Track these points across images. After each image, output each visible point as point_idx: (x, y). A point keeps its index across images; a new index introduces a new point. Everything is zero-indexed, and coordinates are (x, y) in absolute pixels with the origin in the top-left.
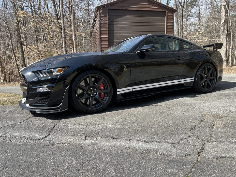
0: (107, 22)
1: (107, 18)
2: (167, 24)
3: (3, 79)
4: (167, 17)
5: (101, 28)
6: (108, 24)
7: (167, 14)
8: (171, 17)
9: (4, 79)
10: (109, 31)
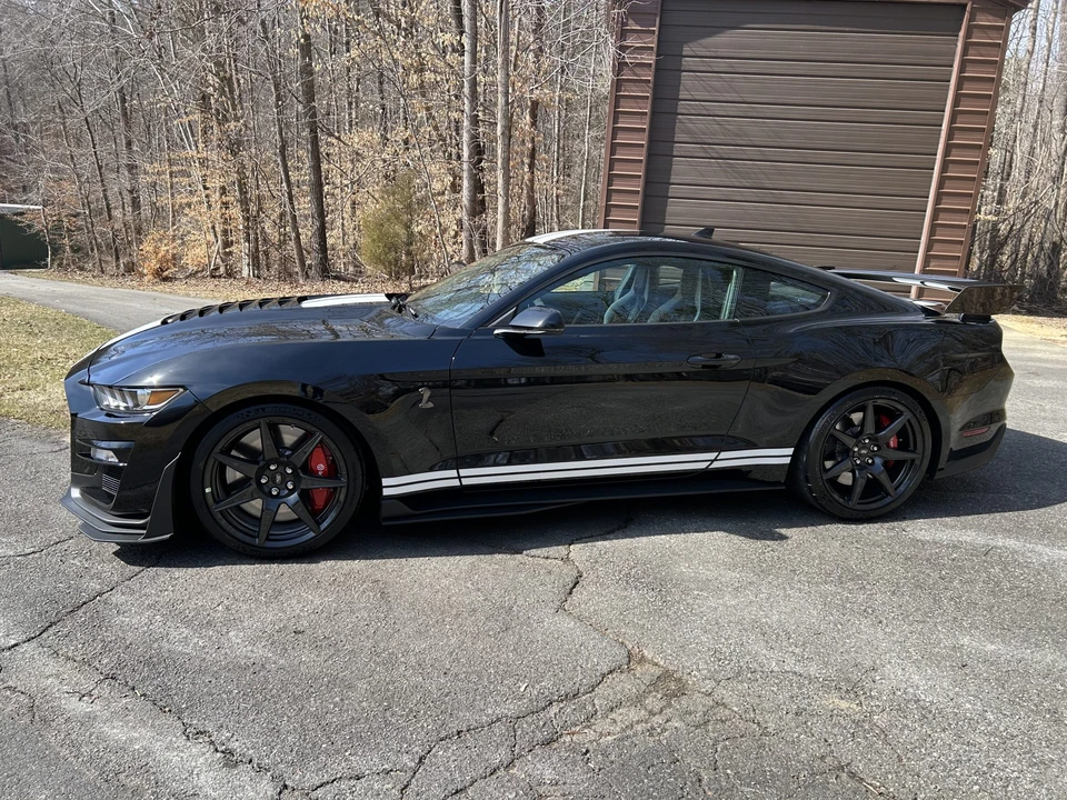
0: (650, 59)
1: (652, 42)
2: (962, 69)
3: (249, 265)
4: (968, 35)
5: (618, 84)
6: (653, 66)
7: (970, 20)
8: (993, 34)
9: (254, 265)
10: (655, 99)
